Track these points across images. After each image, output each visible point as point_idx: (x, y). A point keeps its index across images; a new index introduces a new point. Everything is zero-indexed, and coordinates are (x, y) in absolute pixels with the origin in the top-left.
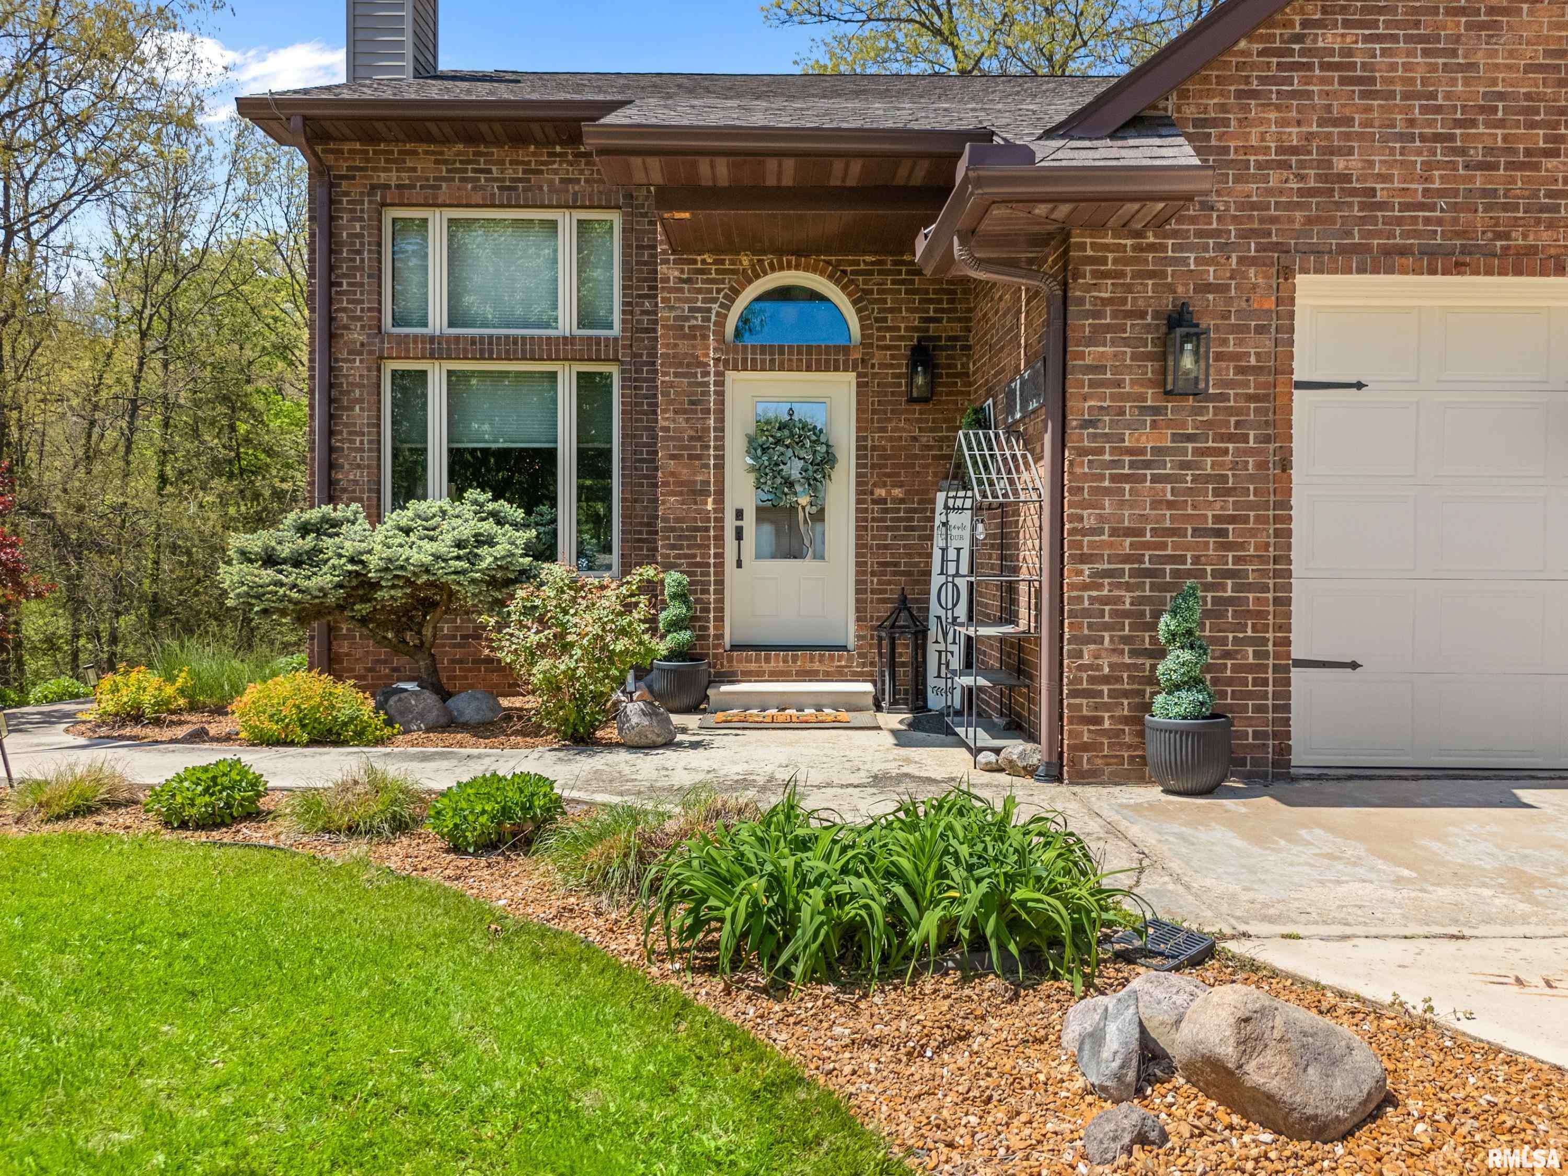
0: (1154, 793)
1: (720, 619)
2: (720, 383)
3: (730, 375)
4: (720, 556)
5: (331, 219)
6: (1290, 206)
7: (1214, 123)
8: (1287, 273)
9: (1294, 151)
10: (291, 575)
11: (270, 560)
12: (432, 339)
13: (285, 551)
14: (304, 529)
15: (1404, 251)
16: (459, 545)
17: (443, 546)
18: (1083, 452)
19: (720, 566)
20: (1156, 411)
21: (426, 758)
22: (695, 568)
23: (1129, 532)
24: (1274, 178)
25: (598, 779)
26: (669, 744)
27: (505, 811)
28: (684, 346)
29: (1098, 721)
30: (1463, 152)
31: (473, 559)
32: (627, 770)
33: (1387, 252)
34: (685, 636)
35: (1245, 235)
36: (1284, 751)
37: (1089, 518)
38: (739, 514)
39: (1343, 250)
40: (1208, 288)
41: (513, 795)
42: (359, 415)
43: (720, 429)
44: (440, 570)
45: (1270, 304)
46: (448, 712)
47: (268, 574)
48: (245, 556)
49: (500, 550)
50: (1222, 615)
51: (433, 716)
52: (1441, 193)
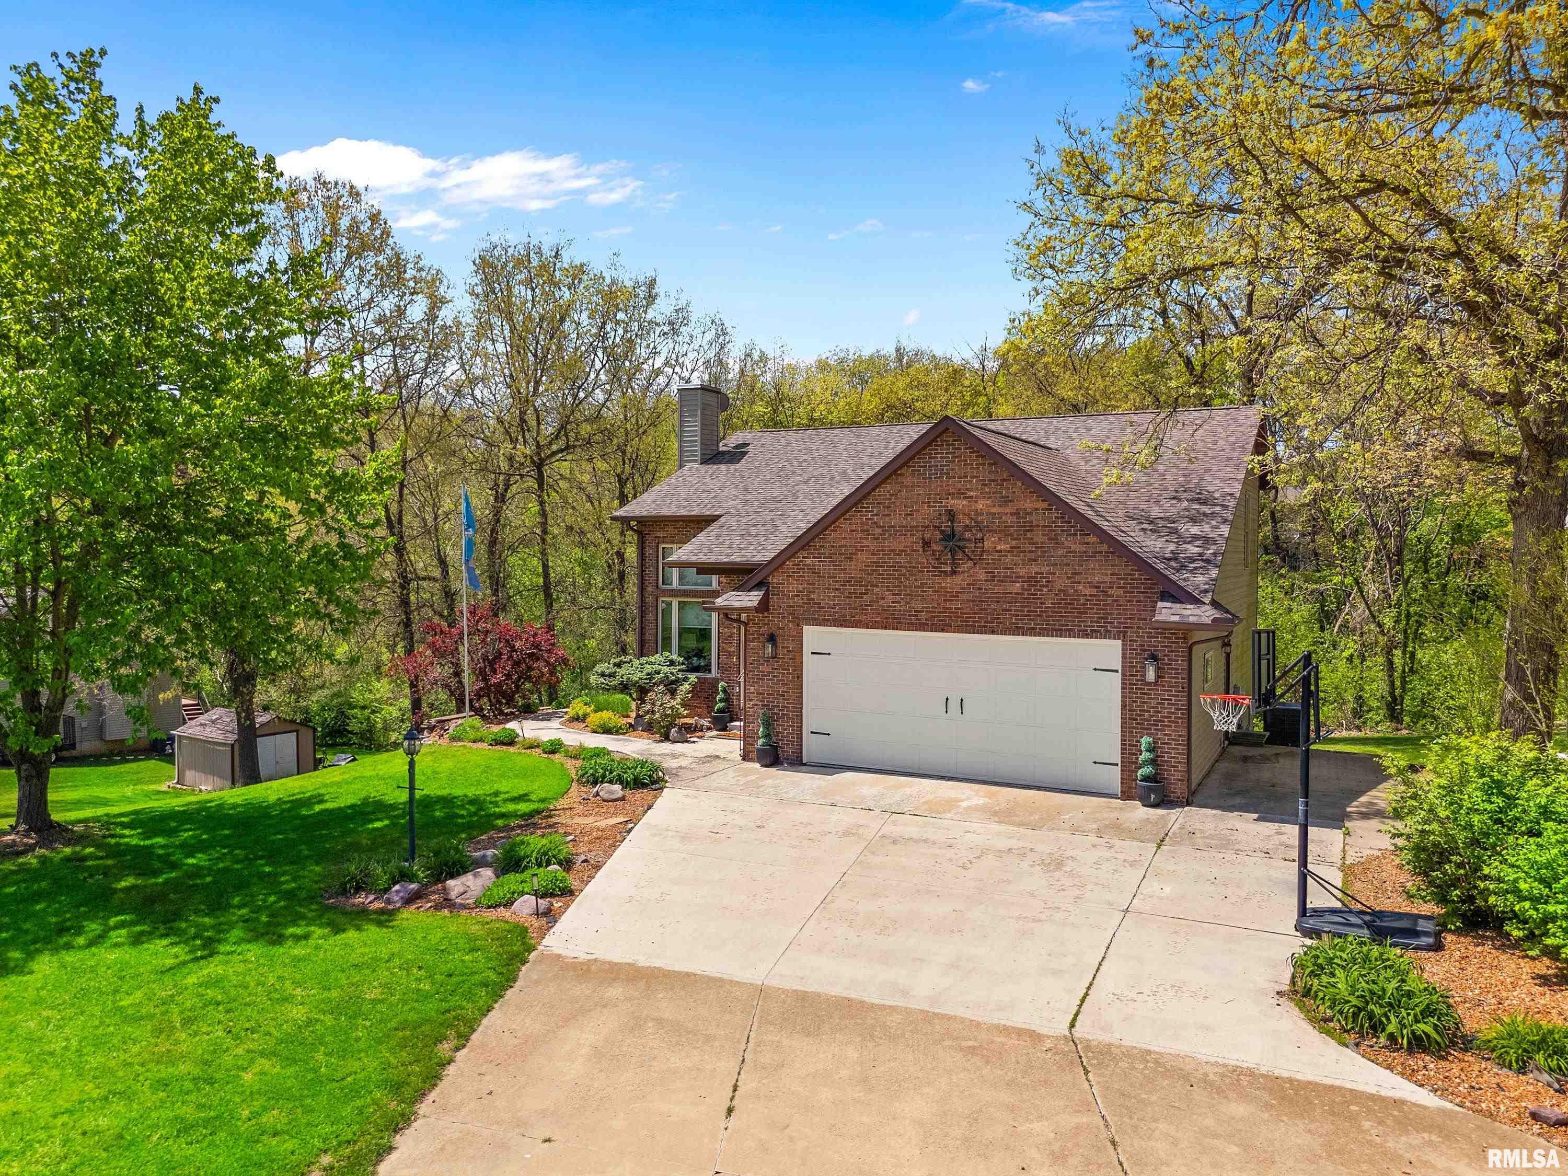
5: (643, 548)
6: (800, 607)
8: (800, 626)
9: (801, 592)
12: (672, 590)
20: (767, 661)
23: (761, 694)
24: (796, 599)
30: (843, 593)
33: (823, 620)
35: (789, 614)
36: (800, 757)
37: (752, 689)
39: (814, 619)
40: (780, 628)
42: (652, 616)
45: (797, 633)
50: (783, 718)
52: (838, 604)
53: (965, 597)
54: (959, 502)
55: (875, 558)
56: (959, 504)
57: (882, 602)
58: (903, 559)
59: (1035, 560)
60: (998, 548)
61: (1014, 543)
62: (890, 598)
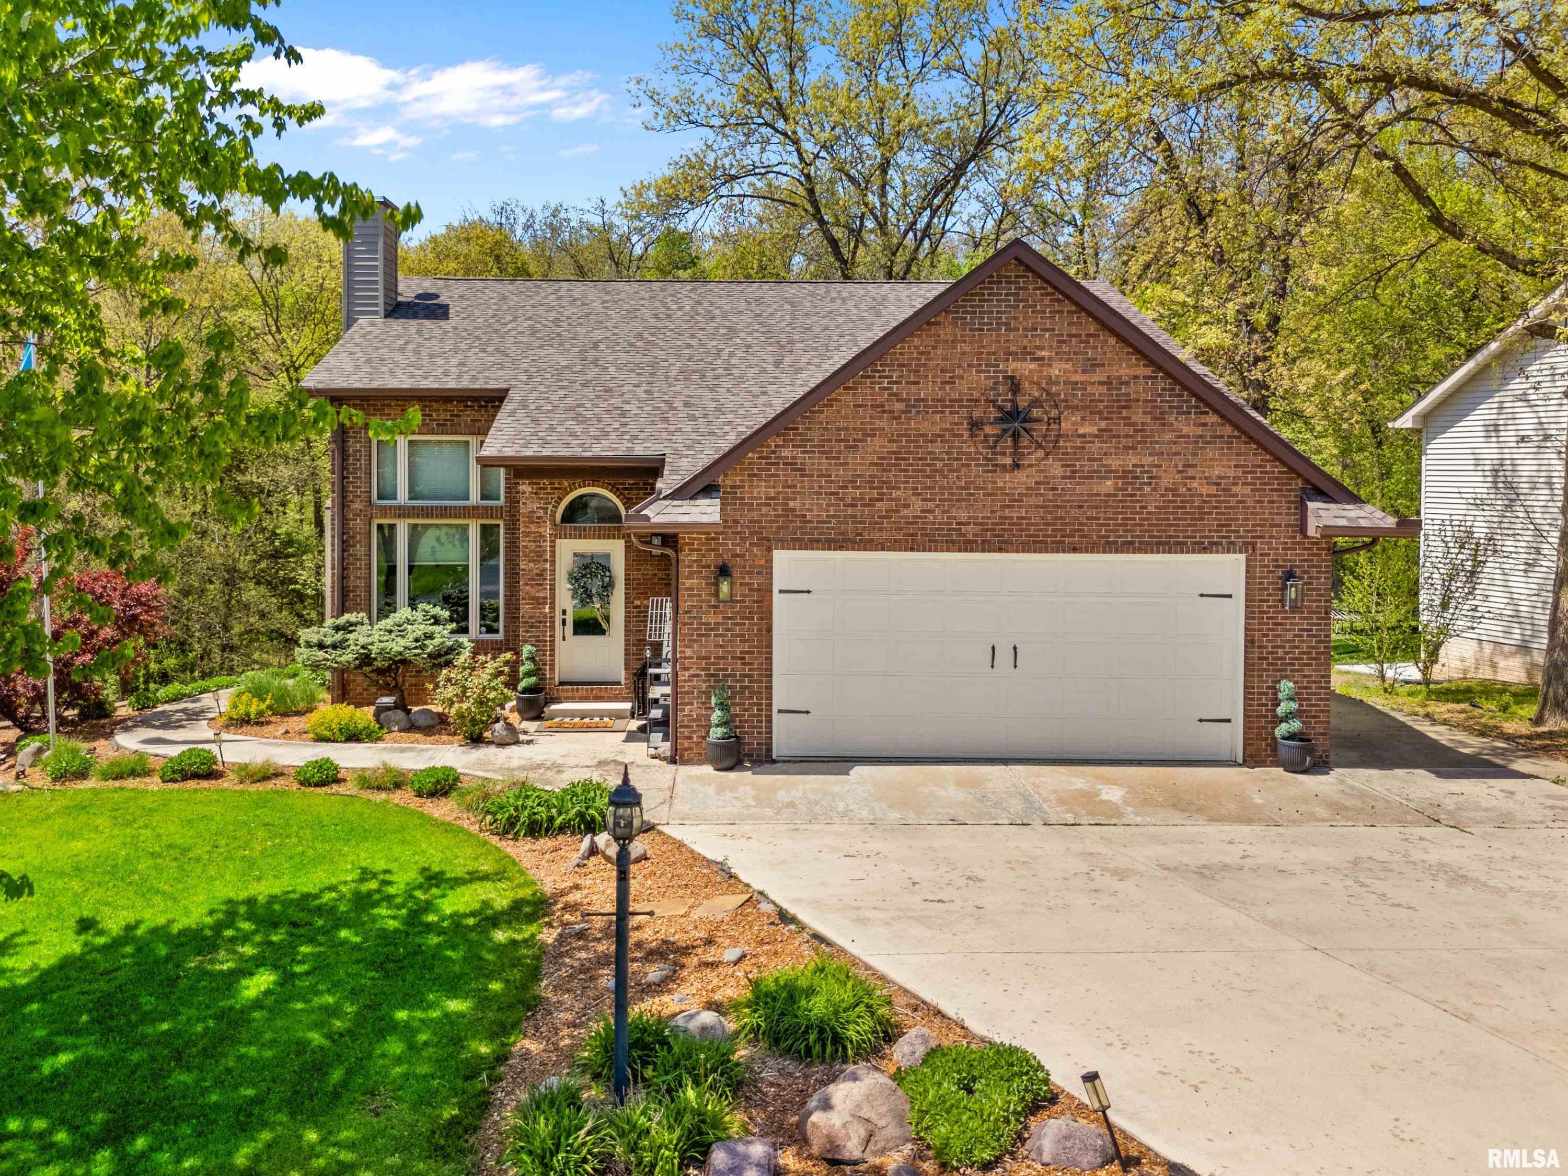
0: (708, 770)
1: (552, 669)
2: (553, 547)
3: (558, 541)
4: (552, 636)
5: (344, 442)
6: (771, 521)
7: (739, 487)
8: (769, 550)
9: (772, 498)
10: (333, 654)
11: (321, 646)
12: (400, 507)
13: (329, 641)
14: (337, 629)
15: (818, 541)
16: (417, 640)
17: (408, 642)
18: (685, 624)
19: (552, 642)
20: (715, 607)
21: (403, 750)
22: (538, 642)
23: (704, 658)
24: (764, 510)
25: (480, 764)
26: (517, 742)
27: (438, 782)
28: (533, 528)
29: (690, 738)
30: (842, 499)
31: (424, 647)
32: (492, 758)
33: (811, 540)
34: (533, 680)
35: (751, 533)
36: (769, 750)
37: (688, 652)
38: (564, 612)
39: (793, 540)
40: (737, 555)
41: (441, 775)
42: (359, 549)
43: (553, 571)
44: (408, 655)
45: (763, 562)
46: (410, 720)
47: (321, 654)
48: (309, 645)
49: (437, 641)
50: (743, 693)
51: (403, 724)
52: (833, 516)
53: (1033, 501)
54: (1024, 365)
55: (894, 447)
56: (1024, 368)
57: (905, 512)
58: (937, 448)
59: (1133, 448)
60: (1081, 431)
61: (1103, 424)
62: (917, 506)
